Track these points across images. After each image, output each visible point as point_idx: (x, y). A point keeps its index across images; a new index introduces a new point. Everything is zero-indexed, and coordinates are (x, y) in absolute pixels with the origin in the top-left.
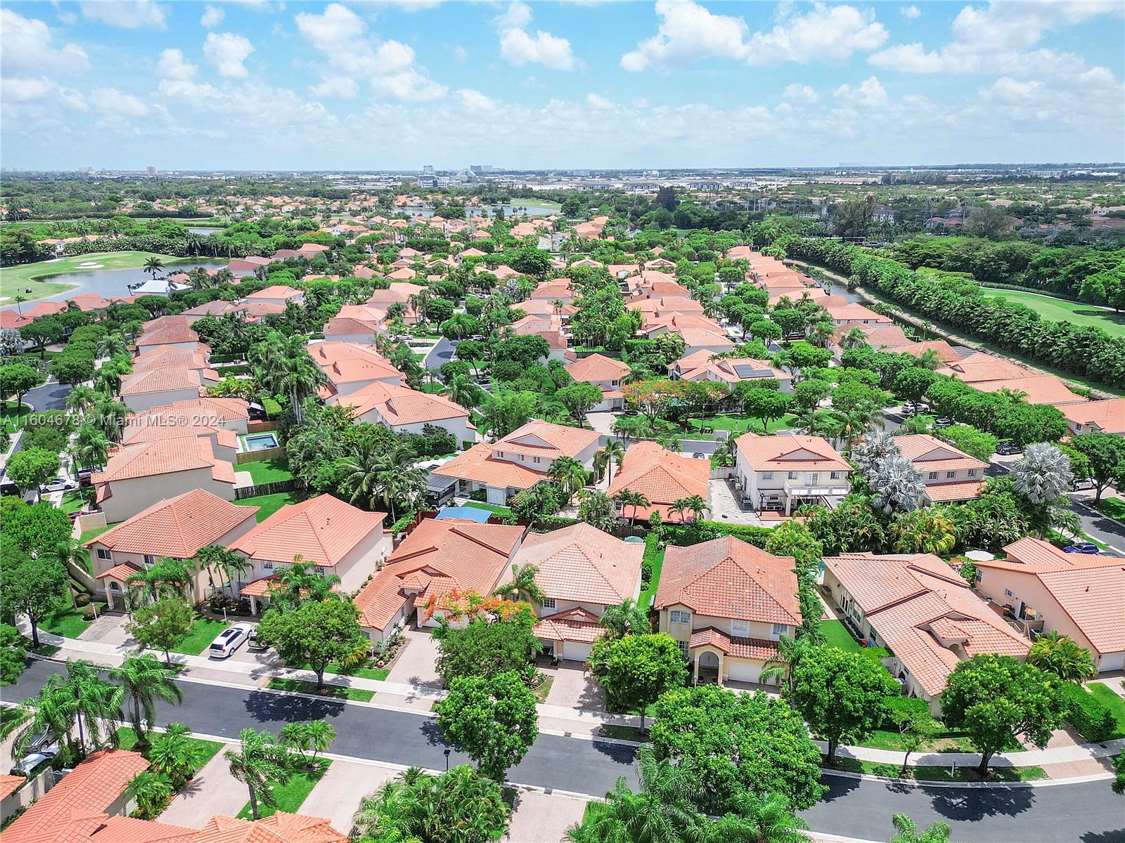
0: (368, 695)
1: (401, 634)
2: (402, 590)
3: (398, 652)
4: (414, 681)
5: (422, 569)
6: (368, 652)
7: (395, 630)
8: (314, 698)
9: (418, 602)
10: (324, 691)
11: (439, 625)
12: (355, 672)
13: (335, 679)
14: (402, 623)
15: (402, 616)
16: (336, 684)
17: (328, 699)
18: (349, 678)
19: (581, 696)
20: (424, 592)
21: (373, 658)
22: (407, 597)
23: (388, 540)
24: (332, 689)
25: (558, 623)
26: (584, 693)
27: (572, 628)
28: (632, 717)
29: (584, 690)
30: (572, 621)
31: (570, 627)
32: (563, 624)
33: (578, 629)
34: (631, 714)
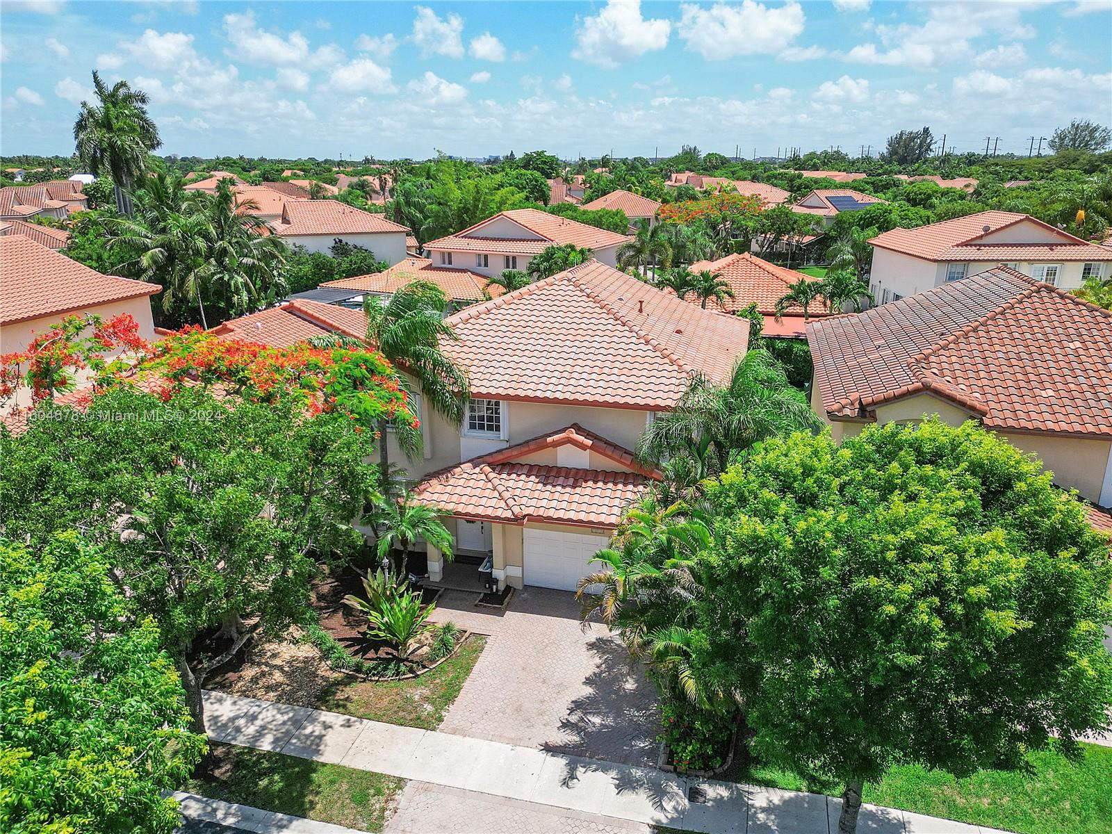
25: (509, 474)
26: (589, 691)
27: (549, 487)
28: (776, 797)
29: (588, 681)
30: (549, 469)
31: (545, 485)
32: (523, 477)
33: (568, 490)
34: (769, 784)
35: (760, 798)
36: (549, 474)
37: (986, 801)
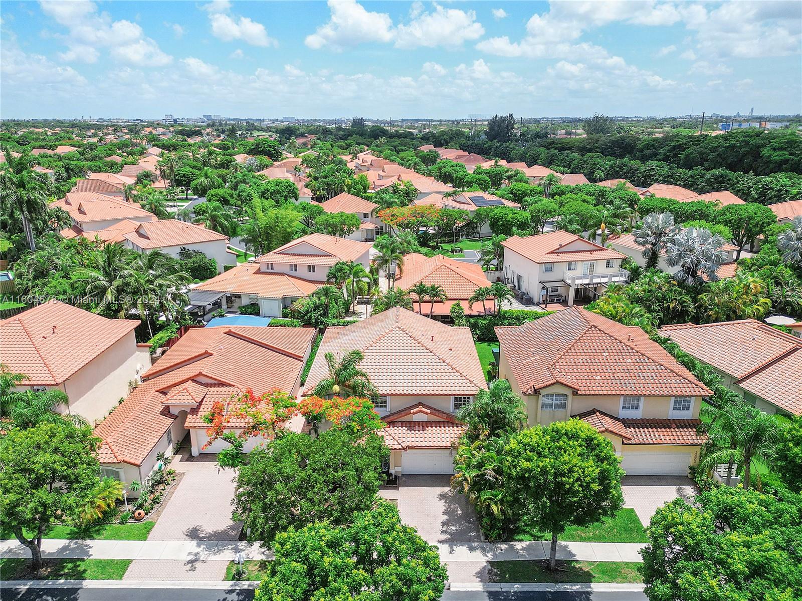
0: (120, 567)
1: (170, 467)
2: (167, 407)
3: (165, 493)
4: (194, 534)
5: (193, 379)
6: (117, 499)
7: (160, 463)
8: (23, 587)
9: (191, 421)
10: (44, 571)
11: (229, 447)
12: (98, 532)
13: (65, 548)
14: (169, 452)
15: (169, 443)
16: (67, 554)
17: (49, 584)
18: (88, 542)
19: (444, 524)
20: (199, 407)
21: (128, 507)
22: (175, 417)
23: (145, 355)
24: (56, 565)
25: (393, 427)
26: (445, 517)
27: (413, 432)
28: (524, 544)
29: (444, 513)
30: (410, 422)
31: (411, 431)
32: (400, 428)
33: (421, 432)
34: (521, 540)
35: (518, 546)
36: (411, 425)
37: (591, 534)
